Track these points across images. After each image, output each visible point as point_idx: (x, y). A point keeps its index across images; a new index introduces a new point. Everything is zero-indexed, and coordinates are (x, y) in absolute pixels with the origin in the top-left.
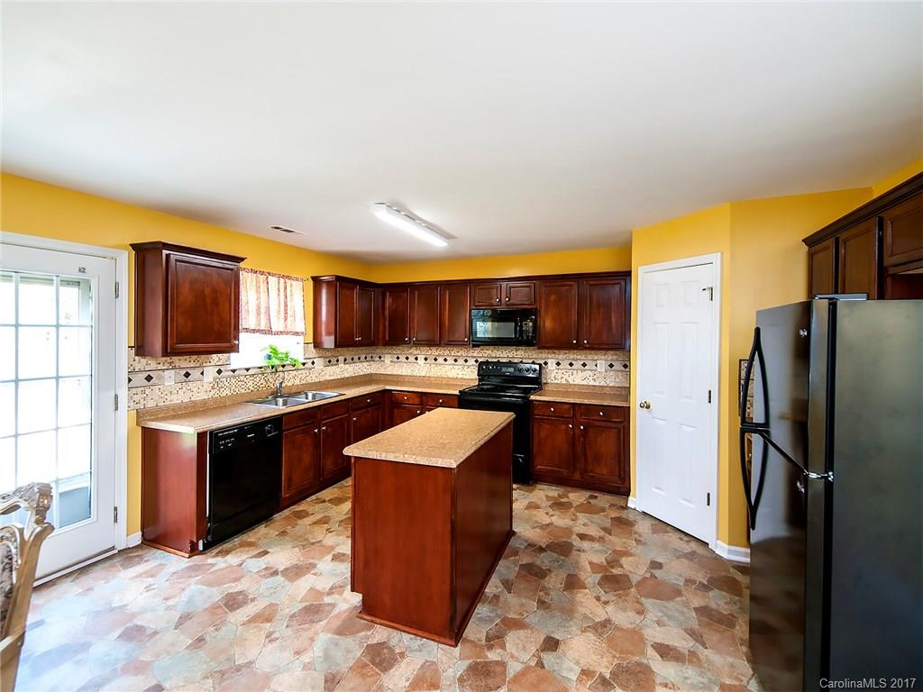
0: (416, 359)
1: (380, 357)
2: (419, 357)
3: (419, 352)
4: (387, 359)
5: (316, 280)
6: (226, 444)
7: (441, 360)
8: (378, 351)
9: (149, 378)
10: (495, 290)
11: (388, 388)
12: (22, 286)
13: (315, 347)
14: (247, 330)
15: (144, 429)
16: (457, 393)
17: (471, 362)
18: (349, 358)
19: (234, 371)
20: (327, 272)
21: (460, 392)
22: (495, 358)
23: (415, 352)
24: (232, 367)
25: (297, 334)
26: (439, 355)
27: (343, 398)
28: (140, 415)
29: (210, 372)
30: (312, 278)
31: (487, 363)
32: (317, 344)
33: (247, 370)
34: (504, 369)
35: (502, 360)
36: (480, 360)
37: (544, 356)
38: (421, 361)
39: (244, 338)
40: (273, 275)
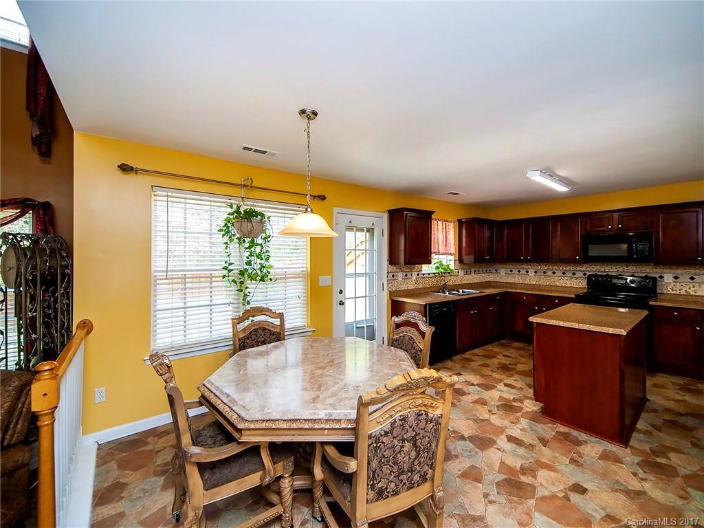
0: (527, 272)
1: (496, 271)
2: (529, 271)
3: (529, 267)
4: (503, 272)
5: (460, 221)
6: (435, 312)
7: (550, 273)
8: (495, 266)
9: (393, 276)
10: (607, 220)
11: (510, 290)
12: (357, 233)
13: (459, 262)
14: (434, 253)
15: (392, 300)
16: (573, 296)
17: (580, 274)
18: (477, 270)
19: (423, 274)
20: (465, 216)
21: (575, 295)
22: (605, 272)
23: (526, 267)
24: (423, 272)
25: (451, 254)
26: (548, 270)
27: (485, 294)
28: (391, 293)
29: (415, 274)
30: (458, 220)
31: (596, 276)
32: (461, 261)
33: (429, 274)
34: (615, 281)
35: (610, 274)
36: (588, 274)
37: (658, 270)
38: (531, 273)
39: (434, 256)
40: (440, 220)
